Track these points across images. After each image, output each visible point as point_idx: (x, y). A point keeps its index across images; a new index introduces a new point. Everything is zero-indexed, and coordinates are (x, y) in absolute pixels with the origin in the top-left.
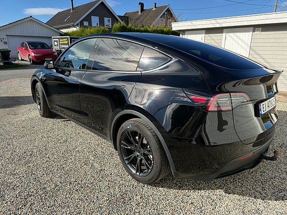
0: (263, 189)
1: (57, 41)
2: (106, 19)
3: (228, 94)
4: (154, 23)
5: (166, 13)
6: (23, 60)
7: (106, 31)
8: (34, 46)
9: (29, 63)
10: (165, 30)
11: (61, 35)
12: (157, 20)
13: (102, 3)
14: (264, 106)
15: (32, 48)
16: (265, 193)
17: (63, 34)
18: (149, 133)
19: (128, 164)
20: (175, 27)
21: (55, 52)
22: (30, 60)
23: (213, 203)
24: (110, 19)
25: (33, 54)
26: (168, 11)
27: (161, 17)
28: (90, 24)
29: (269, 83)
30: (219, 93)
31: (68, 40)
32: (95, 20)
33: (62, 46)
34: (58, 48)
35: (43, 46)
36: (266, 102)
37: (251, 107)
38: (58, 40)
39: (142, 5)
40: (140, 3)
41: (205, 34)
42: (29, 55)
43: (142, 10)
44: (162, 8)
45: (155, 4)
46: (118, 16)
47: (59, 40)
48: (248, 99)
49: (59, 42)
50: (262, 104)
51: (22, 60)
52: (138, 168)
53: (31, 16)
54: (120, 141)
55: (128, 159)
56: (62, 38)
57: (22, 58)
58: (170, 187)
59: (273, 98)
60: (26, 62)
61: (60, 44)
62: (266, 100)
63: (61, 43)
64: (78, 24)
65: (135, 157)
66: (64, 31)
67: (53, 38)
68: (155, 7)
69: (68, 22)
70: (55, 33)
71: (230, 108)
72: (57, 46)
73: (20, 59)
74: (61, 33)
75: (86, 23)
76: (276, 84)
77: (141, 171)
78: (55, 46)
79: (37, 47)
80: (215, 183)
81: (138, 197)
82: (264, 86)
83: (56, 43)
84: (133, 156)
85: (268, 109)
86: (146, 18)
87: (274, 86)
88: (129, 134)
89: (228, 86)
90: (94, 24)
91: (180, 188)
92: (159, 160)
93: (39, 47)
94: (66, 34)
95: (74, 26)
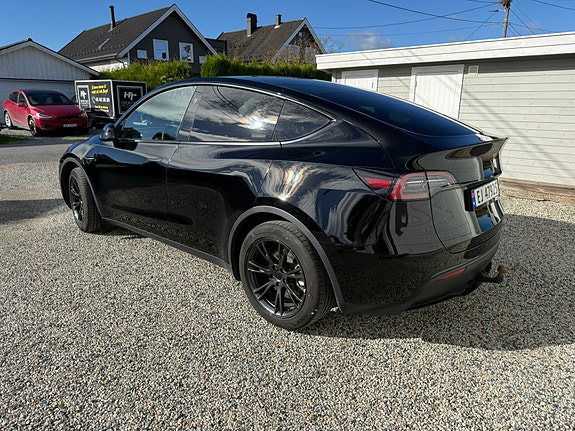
0: (484, 331)
1: (85, 90)
2: (182, 45)
3: (423, 174)
4: (278, 55)
5: (300, 34)
6: (16, 128)
7: (185, 70)
8: (38, 99)
9: (29, 134)
10: (302, 67)
11: (93, 77)
12: (283, 48)
13: (174, 14)
14: (480, 194)
15: (34, 103)
16: (487, 337)
17: (97, 74)
18: (298, 242)
19: (260, 299)
20: (323, 62)
21: (82, 112)
22: (32, 128)
23: (405, 354)
24: (191, 45)
25: (38, 116)
26: (305, 30)
27: (292, 43)
28: (151, 54)
29: (487, 155)
30: (410, 172)
31: (108, 87)
32: (161, 47)
33: (97, 99)
34: (87, 103)
35: (57, 98)
36: (483, 188)
37: (459, 193)
38: (87, 86)
39: (253, 18)
40: (249, 15)
41: (379, 76)
42: (30, 117)
43: (254, 28)
44: (292, 25)
45: (280, 16)
46: (207, 39)
47: (90, 88)
48: (454, 181)
49: (91, 90)
50: (476, 191)
51: (13, 127)
52: (278, 306)
53: (30, 40)
54: (246, 261)
55: (259, 292)
56: (96, 84)
57: (15, 124)
58: (332, 335)
59: (494, 182)
60: (23, 133)
61: (91, 95)
62: (482, 185)
63: (94, 92)
64: (126, 56)
65: (273, 286)
66: (98, 68)
67: (78, 84)
68: (280, 23)
69: (105, 50)
70: (79, 74)
71: (426, 196)
72: (87, 98)
73: (9, 125)
74: (93, 72)
75: (142, 54)
76: (497, 158)
77: (285, 309)
78: (82, 98)
79: (46, 100)
80: (405, 325)
81: (283, 350)
82: (478, 159)
83: (83, 94)
84: (268, 285)
85: (486, 200)
86: (262, 45)
87: (494, 161)
88: (261, 248)
89: (424, 161)
90: (158, 56)
91: (349, 335)
92: (316, 286)
93: (49, 100)
94: (103, 75)
95: (117, 59)
